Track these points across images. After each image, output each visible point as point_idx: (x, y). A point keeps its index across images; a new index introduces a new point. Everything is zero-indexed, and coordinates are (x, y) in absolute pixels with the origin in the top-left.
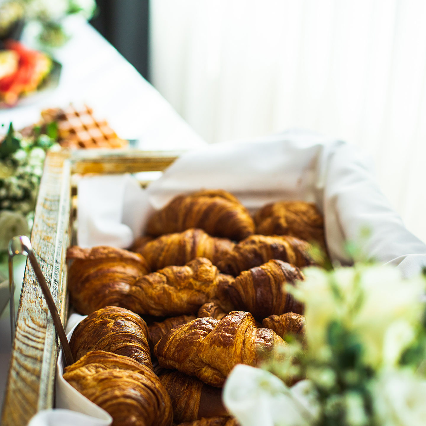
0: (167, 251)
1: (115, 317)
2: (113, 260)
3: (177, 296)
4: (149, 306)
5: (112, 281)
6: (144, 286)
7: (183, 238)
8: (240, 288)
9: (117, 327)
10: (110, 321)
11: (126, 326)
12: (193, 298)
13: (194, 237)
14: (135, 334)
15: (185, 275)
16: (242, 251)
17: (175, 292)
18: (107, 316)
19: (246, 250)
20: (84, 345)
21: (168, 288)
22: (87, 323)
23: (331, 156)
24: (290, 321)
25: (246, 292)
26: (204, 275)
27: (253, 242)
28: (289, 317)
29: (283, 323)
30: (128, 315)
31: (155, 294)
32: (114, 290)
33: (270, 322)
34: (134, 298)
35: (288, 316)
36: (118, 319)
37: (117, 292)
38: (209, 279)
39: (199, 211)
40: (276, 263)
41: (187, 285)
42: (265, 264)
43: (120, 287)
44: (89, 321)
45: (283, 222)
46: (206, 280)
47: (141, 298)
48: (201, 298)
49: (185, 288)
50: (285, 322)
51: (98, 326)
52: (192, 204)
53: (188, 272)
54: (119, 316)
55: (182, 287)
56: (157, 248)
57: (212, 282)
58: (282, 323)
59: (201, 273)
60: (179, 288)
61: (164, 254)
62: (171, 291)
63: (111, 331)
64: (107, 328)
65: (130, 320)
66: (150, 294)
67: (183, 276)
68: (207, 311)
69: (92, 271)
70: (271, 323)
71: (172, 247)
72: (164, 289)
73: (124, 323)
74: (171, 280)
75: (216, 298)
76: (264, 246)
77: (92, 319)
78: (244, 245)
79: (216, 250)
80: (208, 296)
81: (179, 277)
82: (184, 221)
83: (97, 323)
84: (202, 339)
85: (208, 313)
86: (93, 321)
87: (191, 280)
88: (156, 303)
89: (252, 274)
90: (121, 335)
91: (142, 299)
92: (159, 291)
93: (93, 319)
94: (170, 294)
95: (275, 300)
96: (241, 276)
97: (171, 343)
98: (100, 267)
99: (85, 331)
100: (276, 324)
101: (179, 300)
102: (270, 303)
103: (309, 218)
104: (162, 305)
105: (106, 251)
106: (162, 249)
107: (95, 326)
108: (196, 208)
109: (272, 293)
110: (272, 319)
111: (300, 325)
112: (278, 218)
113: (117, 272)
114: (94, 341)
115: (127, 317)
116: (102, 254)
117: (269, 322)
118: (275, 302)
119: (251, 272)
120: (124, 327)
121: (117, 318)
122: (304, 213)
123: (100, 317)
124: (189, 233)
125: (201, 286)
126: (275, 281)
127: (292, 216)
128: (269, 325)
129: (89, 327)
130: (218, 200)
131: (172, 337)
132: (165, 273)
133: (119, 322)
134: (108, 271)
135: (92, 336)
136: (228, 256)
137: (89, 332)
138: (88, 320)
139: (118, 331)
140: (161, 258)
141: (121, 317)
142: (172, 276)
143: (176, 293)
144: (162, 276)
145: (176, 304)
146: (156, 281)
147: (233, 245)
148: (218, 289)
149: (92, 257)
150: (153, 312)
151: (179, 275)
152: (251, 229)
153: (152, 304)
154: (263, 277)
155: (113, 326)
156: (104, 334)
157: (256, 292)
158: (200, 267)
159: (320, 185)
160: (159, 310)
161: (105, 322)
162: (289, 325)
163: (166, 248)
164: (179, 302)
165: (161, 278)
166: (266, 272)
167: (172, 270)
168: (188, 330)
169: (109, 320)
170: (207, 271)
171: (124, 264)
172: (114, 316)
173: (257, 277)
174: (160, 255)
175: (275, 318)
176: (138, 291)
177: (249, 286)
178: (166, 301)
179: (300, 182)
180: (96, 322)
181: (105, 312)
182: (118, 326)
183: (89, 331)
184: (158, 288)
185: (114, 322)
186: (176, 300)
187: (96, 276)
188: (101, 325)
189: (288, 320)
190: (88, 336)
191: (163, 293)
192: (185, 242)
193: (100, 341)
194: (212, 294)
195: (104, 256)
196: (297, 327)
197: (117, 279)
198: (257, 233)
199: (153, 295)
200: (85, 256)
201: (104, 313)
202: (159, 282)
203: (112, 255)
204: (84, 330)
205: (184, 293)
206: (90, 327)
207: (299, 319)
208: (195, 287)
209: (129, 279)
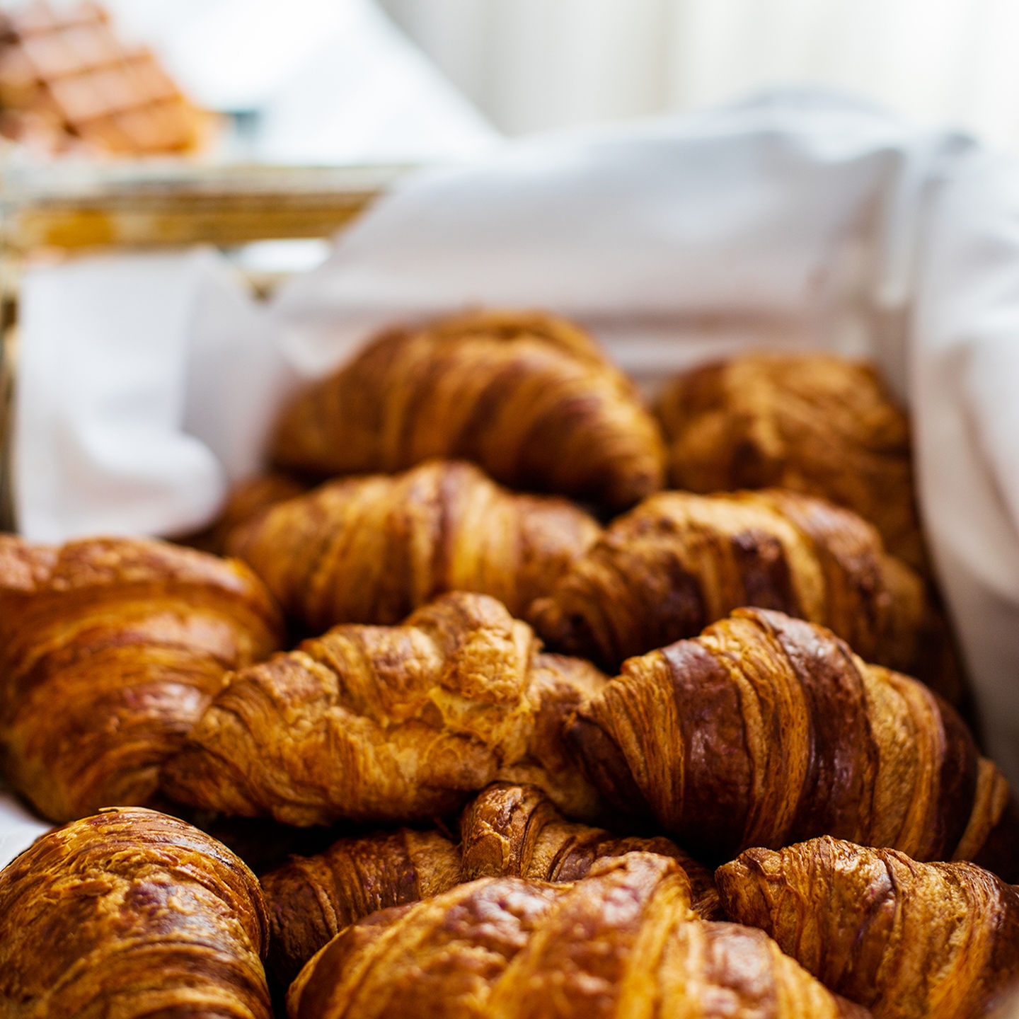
0: (344, 553)
1: (131, 866)
2: (141, 590)
3: (377, 754)
4: (270, 792)
5: (132, 681)
6: (252, 712)
7: (403, 503)
8: (624, 728)
9: (136, 915)
10: (110, 885)
11: (172, 909)
12: (441, 767)
13: (441, 500)
14: (212, 947)
15: (407, 670)
16: (624, 562)
17: (369, 739)
18: (101, 862)
19: (640, 559)
20: (7, 981)
21: (343, 722)
22: (21, 884)
23: (933, 187)
24: (828, 883)
25: (651, 748)
26: (484, 674)
27: (666, 527)
28: (822, 865)
29: (800, 887)
30: (186, 853)
31: (295, 750)
32: (140, 717)
33: (747, 881)
34: (213, 761)
35: (817, 859)
36: (143, 877)
37: (149, 723)
38: (504, 690)
39: (459, 396)
40: (759, 624)
41: (418, 713)
42: (718, 627)
43: (165, 703)
44: (29, 878)
45: (766, 438)
46: (490, 693)
47: (238, 760)
48: (471, 765)
49: (410, 723)
50: (807, 885)
51: (63, 904)
52: (437, 368)
53: (420, 658)
54: (146, 862)
55: (399, 720)
56: (307, 539)
57: (516, 701)
58: (797, 887)
59: (472, 668)
60: (385, 722)
61: (330, 563)
62: (353, 738)
63: (111, 933)
64: (99, 918)
65: (194, 880)
66: (273, 749)
67: (402, 678)
68: (496, 829)
69: (61, 636)
70: (749, 885)
71: (362, 537)
72: (328, 726)
73: (168, 893)
74: (355, 690)
75: (530, 760)
76: (709, 541)
77: (40, 870)
78: (630, 538)
79: (527, 551)
80: (498, 756)
81: (384, 676)
82: (408, 432)
83: (57, 894)
84: (481, 994)
85: (502, 839)
86: (44, 878)
87: (434, 693)
88: (296, 783)
89: (671, 673)
90: (154, 954)
91: (243, 767)
92: (309, 735)
93: (44, 873)
94: (351, 748)
95: (759, 778)
96: (624, 678)
97: (353, 996)
98: (89, 621)
99: (13, 921)
100: (772, 890)
101: (388, 775)
102: (743, 790)
103: (858, 417)
104: (323, 791)
105: (112, 558)
106: (325, 546)
107: (49, 904)
108: (450, 383)
109: (747, 750)
110: (755, 868)
111: (869, 898)
112: (747, 420)
113: (154, 644)
114: (46, 972)
115: (178, 868)
116: (97, 568)
117: (741, 879)
118: (759, 788)
119: (667, 661)
120: (165, 917)
121: (141, 872)
122: (840, 401)
123: (73, 865)
124: (425, 481)
125: (470, 716)
126: (762, 702)
127: (799, 414)
128: (743, 891)
129: (30, 905)
130: (531, 354)
131: (358, 970)
132: (333, 657)
133: (145, 893)
134: (121, 639)
135: (40, 949)
136: (573, 581)
137: (29, 928)
138: (24, 874)
139: (138, 934)
140: (320, 580)
141: (155, 867)
142: (359, 673)
143: (375, 744)
144: (321, 669)
145: (377, 787)
146: (296, 692)
147: (589, 532)
148: (536, 726)
149: (60, 585)
150: (286, 813)
151: (386, 669)
152: (650, 463)
153: (280, 783)
154: (713, 688)
155: (123, 908)
156: (87, 945)
157: (688, 747)
158: (468, 642)
159: (892, 293)
160: (308, 807)
161: (93, 891)
162: (826, 898)
163: (339, 541)
164: (386, 781)
165: (317, 679)
166: (723, 667)
167: (361, 648)
168: (423, 944)
169: (106, 878)
170: (494, 657)
171: (181, 606)
172: (126, 863)
173: (689, 687)
174: (315, 567)
175: (767, 863)
176: (230, 731)
177: (658, 724)
178: (337, 776)
179: (818, 280)
180: (55, 887)
181: (91, 841)
182: (141, 912)
183: (30, 923)
184: (307, 724)
185: (127, 889)
186: (376, 773)
187: (74, 657)
188: (75, 900)
189: (822, 879)
190: (24, 946)
191: (327, 745)
192: (408, 521)
193: (68, 975)
194: (515, 750)
195: (104, 578)
196: (859, 910)
197: (154, 673)
198: (675, 481)
199: (287, 752)
200: (34, 578)
201: (88, 848)
202: (309, 698)
203: (136, 574)
204: (10, 915)
205: (406, 745)
206: (31, 908)
207: (861, 873)
208: (448, 721)
209: (198, 668)
